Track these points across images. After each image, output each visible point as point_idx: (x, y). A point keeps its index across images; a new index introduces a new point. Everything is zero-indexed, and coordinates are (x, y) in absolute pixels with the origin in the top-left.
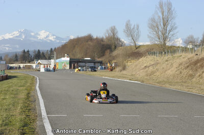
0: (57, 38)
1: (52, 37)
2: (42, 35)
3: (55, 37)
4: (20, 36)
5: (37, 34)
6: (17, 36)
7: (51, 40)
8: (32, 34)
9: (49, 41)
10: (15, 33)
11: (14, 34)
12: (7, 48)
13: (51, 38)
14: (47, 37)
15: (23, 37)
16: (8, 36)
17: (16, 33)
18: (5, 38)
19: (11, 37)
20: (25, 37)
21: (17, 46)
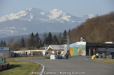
0: (73, 17)
1: (67, 17)
2: (55, 14)
3: (70, 17)
4: (27, 16)
5: (48, 13)
6: (23, 17)
7: (65, 21)
8: (42, 13)
9: (62, 22)
10: (21, 12)
11: (20, 14)
12: (12, 31)
13: (65, 18)
14: (61, 16)
15: (32, 17)
16: (13, 17)
17: (23, 13)
18: (10, 19)
19: (17, 17)
20: (34, 17)
21: (25, 29)
